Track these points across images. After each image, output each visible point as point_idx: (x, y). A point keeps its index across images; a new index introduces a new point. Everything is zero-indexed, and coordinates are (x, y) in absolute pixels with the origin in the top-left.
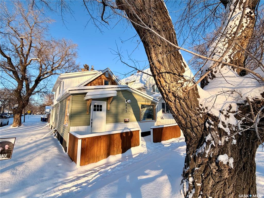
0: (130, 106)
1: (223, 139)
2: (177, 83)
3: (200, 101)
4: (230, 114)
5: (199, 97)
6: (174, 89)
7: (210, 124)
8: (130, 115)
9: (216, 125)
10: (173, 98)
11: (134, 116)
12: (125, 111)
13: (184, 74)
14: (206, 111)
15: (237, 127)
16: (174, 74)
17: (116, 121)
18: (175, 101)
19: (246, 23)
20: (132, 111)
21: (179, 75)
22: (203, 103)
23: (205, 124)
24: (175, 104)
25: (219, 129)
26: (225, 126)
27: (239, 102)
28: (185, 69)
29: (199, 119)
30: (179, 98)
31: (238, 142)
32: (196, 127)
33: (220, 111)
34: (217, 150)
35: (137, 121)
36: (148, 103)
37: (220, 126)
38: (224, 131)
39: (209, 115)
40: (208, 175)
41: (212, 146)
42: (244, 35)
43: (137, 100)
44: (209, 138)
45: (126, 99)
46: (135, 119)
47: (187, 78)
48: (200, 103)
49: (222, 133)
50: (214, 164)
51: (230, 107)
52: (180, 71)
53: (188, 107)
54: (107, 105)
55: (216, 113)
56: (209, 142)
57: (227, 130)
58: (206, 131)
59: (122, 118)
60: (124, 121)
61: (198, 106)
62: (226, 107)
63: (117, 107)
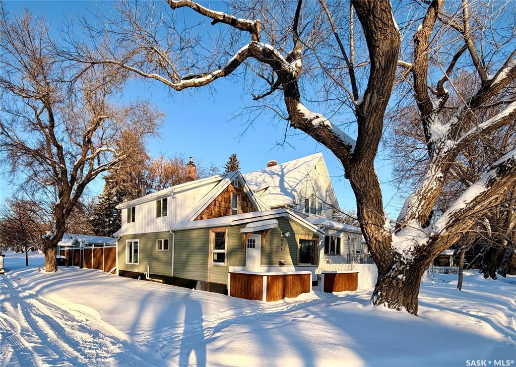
0: (286, 241)
1: (402, 267)
2: (379, 232)
3: (392, 244)
4: (409, 253)
5: (392, 241)
6: (376, 236)
7: (396, 258)
8: (286, 255)
9: (399, 259)
10: (375, 241)
11: (290, 256)
12: (280, 249)
13: (384, 226)
14: (395, 250)
15: (411, 260)
16: (378, 226)
17: (270, 263)
18: (376, 243)
19: (435, 186)
20: (288, 249)
21: (381, 227)
22: (394, 246)
23: (393, 258)
24: (375, 245)
25: (401, 261)
26: (404, 259)
27: (415, 246)
28: (386, 222)
29: (390, 256)
30: (379, 242)
31: (410, 269)
32: (387, 261)
33: (404, 251)
34: (398, 273)
35: (294, 264)
36: (309, 236)
37: (402, 259)
38: (403, 262)
39: (396, 252)
40: (391, 287)
41: (396, 271)
42: (432, 196)
43: (295, 233)
44: (394, 266)
45: (282, 230)
46: (291, 261)
47: (386, 229)
48: (392, 245)
49: (402, 263)
50: (395, 280)
51: (410, 249)
52: (382, 223)
53: (384, 248)
54: (262, 240)
55: (401, 252)
56: (394, 269)
57: (405, 262)
58: (394, 262)
59: (276, 260)
60: (278, 263)
61: (390, 247)
62: (408, 249)
63: (271, 243)
